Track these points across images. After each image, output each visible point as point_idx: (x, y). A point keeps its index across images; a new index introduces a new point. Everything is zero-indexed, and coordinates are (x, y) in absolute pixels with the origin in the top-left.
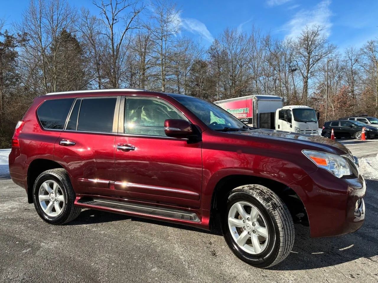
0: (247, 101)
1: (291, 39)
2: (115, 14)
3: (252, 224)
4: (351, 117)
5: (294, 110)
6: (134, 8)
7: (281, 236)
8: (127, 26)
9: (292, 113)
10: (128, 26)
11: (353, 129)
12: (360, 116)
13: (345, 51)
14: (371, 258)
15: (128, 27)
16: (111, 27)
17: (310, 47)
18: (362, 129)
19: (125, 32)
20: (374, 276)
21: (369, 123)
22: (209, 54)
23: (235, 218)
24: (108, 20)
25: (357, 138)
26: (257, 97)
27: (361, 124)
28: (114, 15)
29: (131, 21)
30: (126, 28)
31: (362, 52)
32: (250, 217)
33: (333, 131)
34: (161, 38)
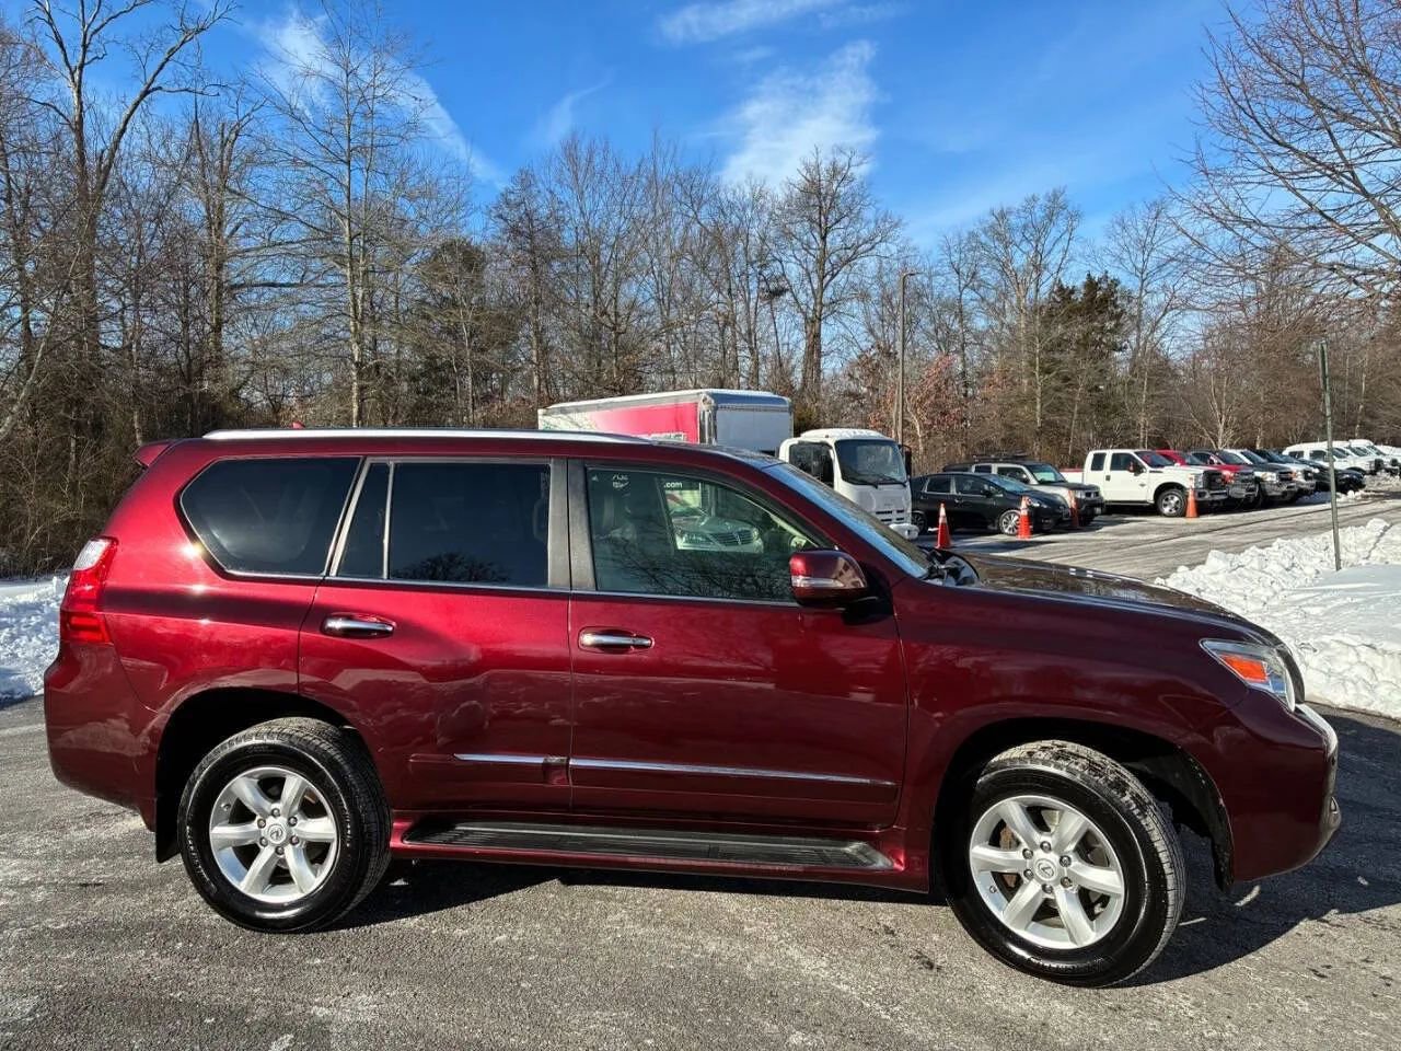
0: (677, 407)
1: (764, 183)
2: (95, 26)
3: (1058, 858)
4: (979, 462)
5: (840, 444)
6: (181, 11)
7: (1169, 888)
8: (149, 81)
9: (833, 454)
10: (153, 81)
11: (991, 502)
12: (1005, 461)
13: (941, 243)
14: (1325, 918)
15: (153, 86)
16: (73, 78)
17: (826, 219)
18: (1019, 502)
19: (136, 105)
20: (1364, 964)
21: (1033, 481)
22: (498, 220)
23: (990, 844)
24: (64, 50)
25: (1006, 531)
26: (713, 396)
27: (1011, 485)
28: (91, 30)
29: (167, 60)
30: (143, 88)
31: (974, 245)
32: (1049, 839)
33: (942, 512)
34: (344, 158)
